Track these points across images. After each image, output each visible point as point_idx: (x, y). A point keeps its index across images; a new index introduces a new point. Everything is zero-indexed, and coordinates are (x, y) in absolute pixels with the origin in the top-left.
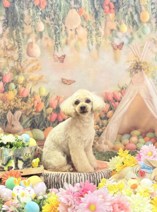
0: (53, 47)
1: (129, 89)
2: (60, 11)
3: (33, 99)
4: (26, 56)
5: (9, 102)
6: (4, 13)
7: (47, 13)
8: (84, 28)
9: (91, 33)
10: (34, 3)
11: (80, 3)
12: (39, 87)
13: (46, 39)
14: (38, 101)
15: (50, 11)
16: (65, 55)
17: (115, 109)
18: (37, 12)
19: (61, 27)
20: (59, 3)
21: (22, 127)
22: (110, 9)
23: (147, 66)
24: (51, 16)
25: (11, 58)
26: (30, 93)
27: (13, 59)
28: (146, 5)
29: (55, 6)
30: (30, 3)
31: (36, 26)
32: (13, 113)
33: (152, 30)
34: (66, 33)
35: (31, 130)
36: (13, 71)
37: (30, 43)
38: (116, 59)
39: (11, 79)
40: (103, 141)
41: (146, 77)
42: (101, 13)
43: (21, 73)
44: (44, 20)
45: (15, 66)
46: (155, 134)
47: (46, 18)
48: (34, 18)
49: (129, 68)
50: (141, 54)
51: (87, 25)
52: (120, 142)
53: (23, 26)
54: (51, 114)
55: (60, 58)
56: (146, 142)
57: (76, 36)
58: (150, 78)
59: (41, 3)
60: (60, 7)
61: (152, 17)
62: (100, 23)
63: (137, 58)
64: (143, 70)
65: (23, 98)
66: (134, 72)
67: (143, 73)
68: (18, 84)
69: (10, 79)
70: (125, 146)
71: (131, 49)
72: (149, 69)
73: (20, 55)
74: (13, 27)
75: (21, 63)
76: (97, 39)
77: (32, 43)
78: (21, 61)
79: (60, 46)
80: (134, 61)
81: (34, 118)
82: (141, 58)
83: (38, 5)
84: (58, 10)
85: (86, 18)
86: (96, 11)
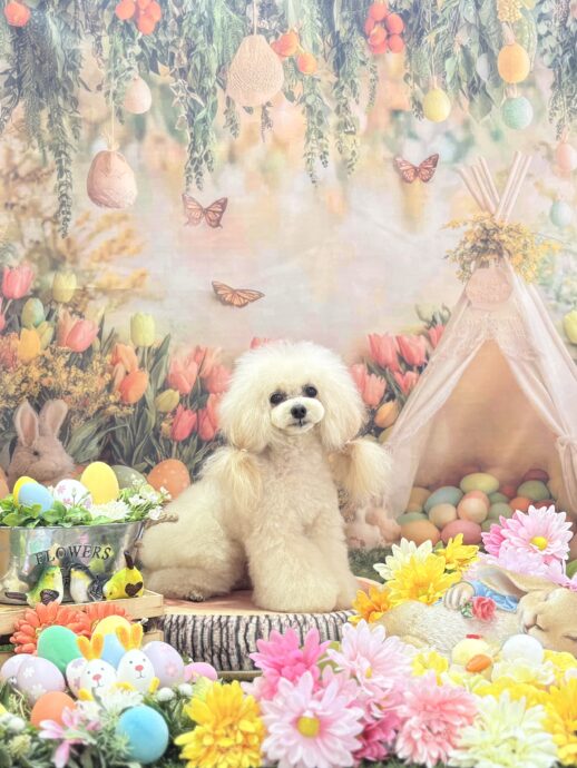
0: (184, 171)
1: (455, 325)
2: (210, 41)
4: (85, 203)
5: (25, 368)
6: (8, 48)
7: (161, 47)
8: (295, 102)
9: (320, 121)
10: (116, 12)
11: (281, 13)
12: (132, 314)
14: (128, 363)
15: (173, 43)
16: (226, 200)
17: (406, 398)
18: (125, 45)
19: (210, 100)
20: (206, 14)
21: (71, 459)
22: (388, 36)
23: (522, 241)
24: (175, 61)
25: (31, 209)
26: (100, 335)
27: (37, 214)
28: (520, 22)
29: (190, 22)
30: (100, 12)
31: (123, 94)
32: (38, 408)
33: (538, 114)
34: (232, 121)
36: (36, 256)
37: (97, 156)
38: (410, 217)
39: (32, 286)
40: (362, 513)
41: (516, 278)
42: (358, 51)
43: (68, 265)
44: (151, 73)
45: (46, 240)
46: (548, 489)
47: (160, 65)
48: (115, 66)
49: (458, 249)
50: (500, 198)
51: (307, 91)
52: (421, 515)
53: (74, 94)
54: (174, 413)
55: (207, 210)
57: (267, 131)
58: (531, 286)
59: (142, 13)
60: (210, 28)
61: (540, 66)
62: (352, 86)
63: (486, 214)
64: (506, 257)
65: (73, 353)
66: (473, 263)
67: (506, 268)
68: (57, 303)
69: (28, 285)
70: (440, 529)
71: (465, 180)
72: (528, 251)
73: (64, 201)
74: (41, 96)
75: (67, 226)
76: (341, 141)
77: (107, 156)
78: (68, 220)
79: (209, 168)
80: (474, 223)
81: (114, 426)
82: (499, 214)
83: (131, 19)
84: (201, 37)
85: (303, 68)
86: (339, 41)
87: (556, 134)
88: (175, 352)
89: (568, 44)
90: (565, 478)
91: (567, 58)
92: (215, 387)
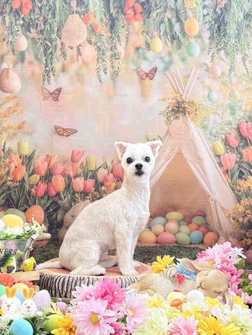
0: (42, 76)
1: (164, 145)
2: (54, 18)
3: (7, 160)
7: (33, 21)
8: (92, 45)
9: (104, 54)
10: (12, 5)
11: (86, 4)
12: (18, 141)
13: (31, 63)
14: (16, 163)
15: (38, 18)
16: (61, 89)
18: (16, 20)
19: (54, 43)
20: (52, 5)
22: (135, 14)
23: (195, 107)
24: (38, 27)
26: (3, 150)
28: (195, 8)
29: (45, 9)
30: (5, 5)
31: (15, 42)
33: (203, 50)
34: (64, 53)
35: (5, 210)
37: (3, 70)
38: (144, 95)
41: (192, 125)
42: (121, 22)
44: (28, 33)
46: (206, 220)
47: (31, 28)
48: (11, 30)
49: (165, 111)
50: (185, 87)
51: (98, 40)
52: (148, 230)
54: (37, 184)
55: (53, 93)
56: (191, 232)
57: (80, 58)
58: (199, 128)
59: (23, 5)
60: (54, 11)
61: (204, 29)
62: (118, 38)
63: (178, 95)
64: (187, 115)
66: (172, 117)
67: (187, 120)
70: (157, 236)
71: (169, 79)
72: (197, 112)
76: (113, 63)
77: (7, 70)
79: (53, 74)
80: (173, 99)
81: (10, 190)
82: (184, 95)
83: (19, 8)
84: (50, 16)
85: (96, 30)
86: (112, 18)
87: (211, 60)
88: (38, 157)
89: (217, 19)
90: (213, 215)
91: (216, 26)
92: (55, 173)
